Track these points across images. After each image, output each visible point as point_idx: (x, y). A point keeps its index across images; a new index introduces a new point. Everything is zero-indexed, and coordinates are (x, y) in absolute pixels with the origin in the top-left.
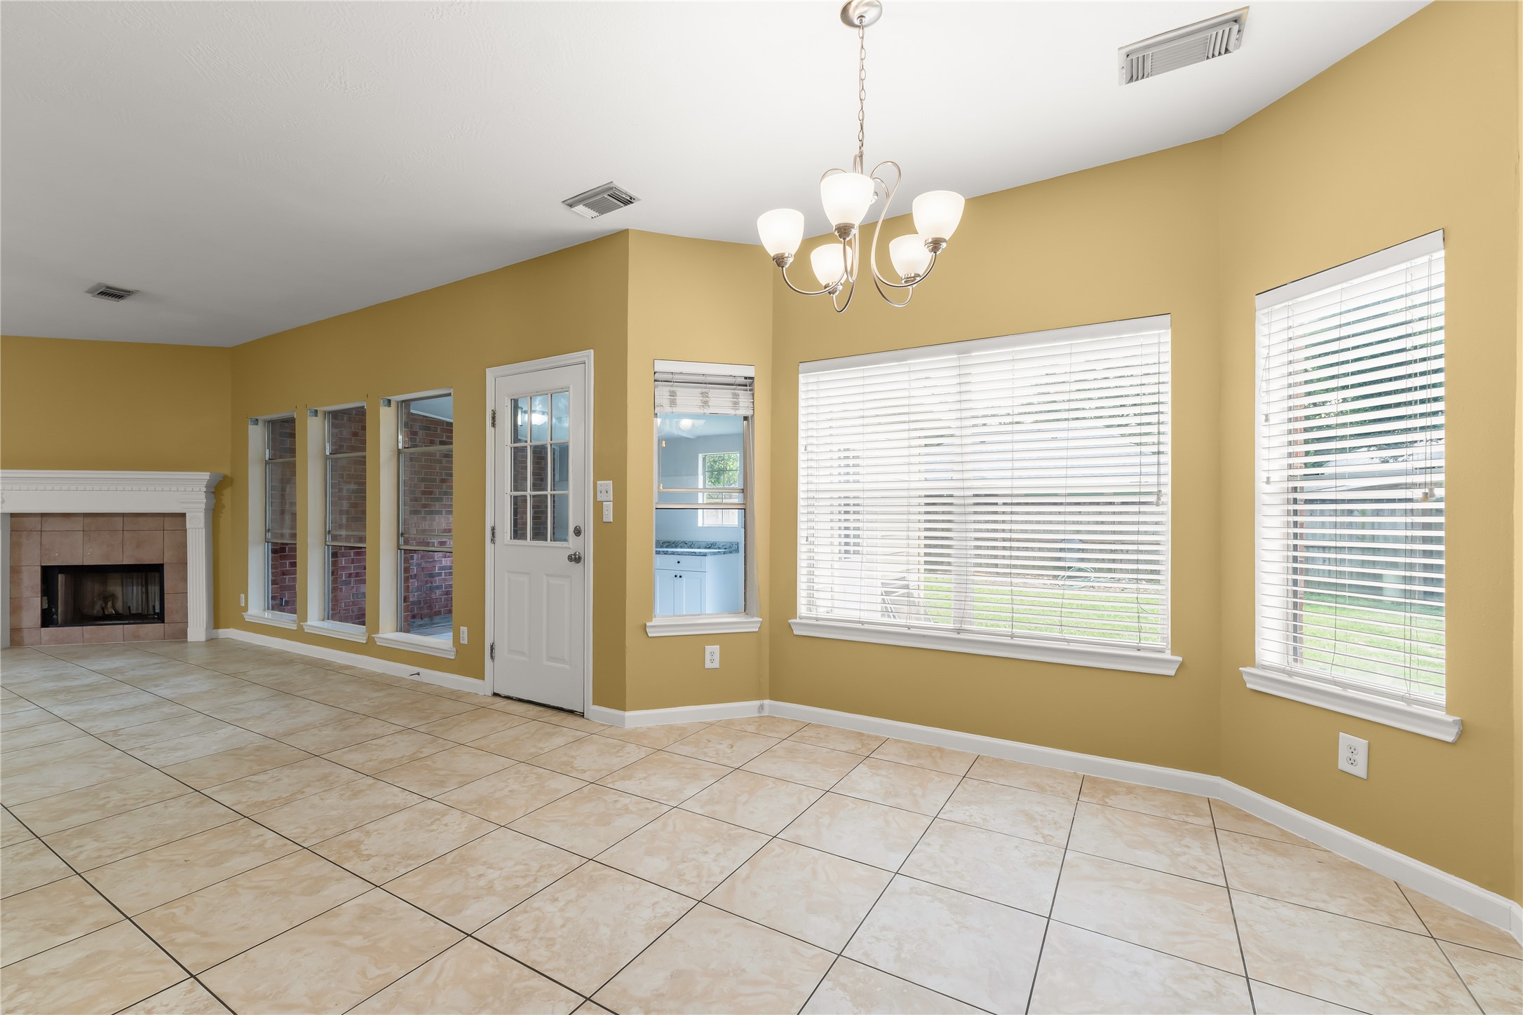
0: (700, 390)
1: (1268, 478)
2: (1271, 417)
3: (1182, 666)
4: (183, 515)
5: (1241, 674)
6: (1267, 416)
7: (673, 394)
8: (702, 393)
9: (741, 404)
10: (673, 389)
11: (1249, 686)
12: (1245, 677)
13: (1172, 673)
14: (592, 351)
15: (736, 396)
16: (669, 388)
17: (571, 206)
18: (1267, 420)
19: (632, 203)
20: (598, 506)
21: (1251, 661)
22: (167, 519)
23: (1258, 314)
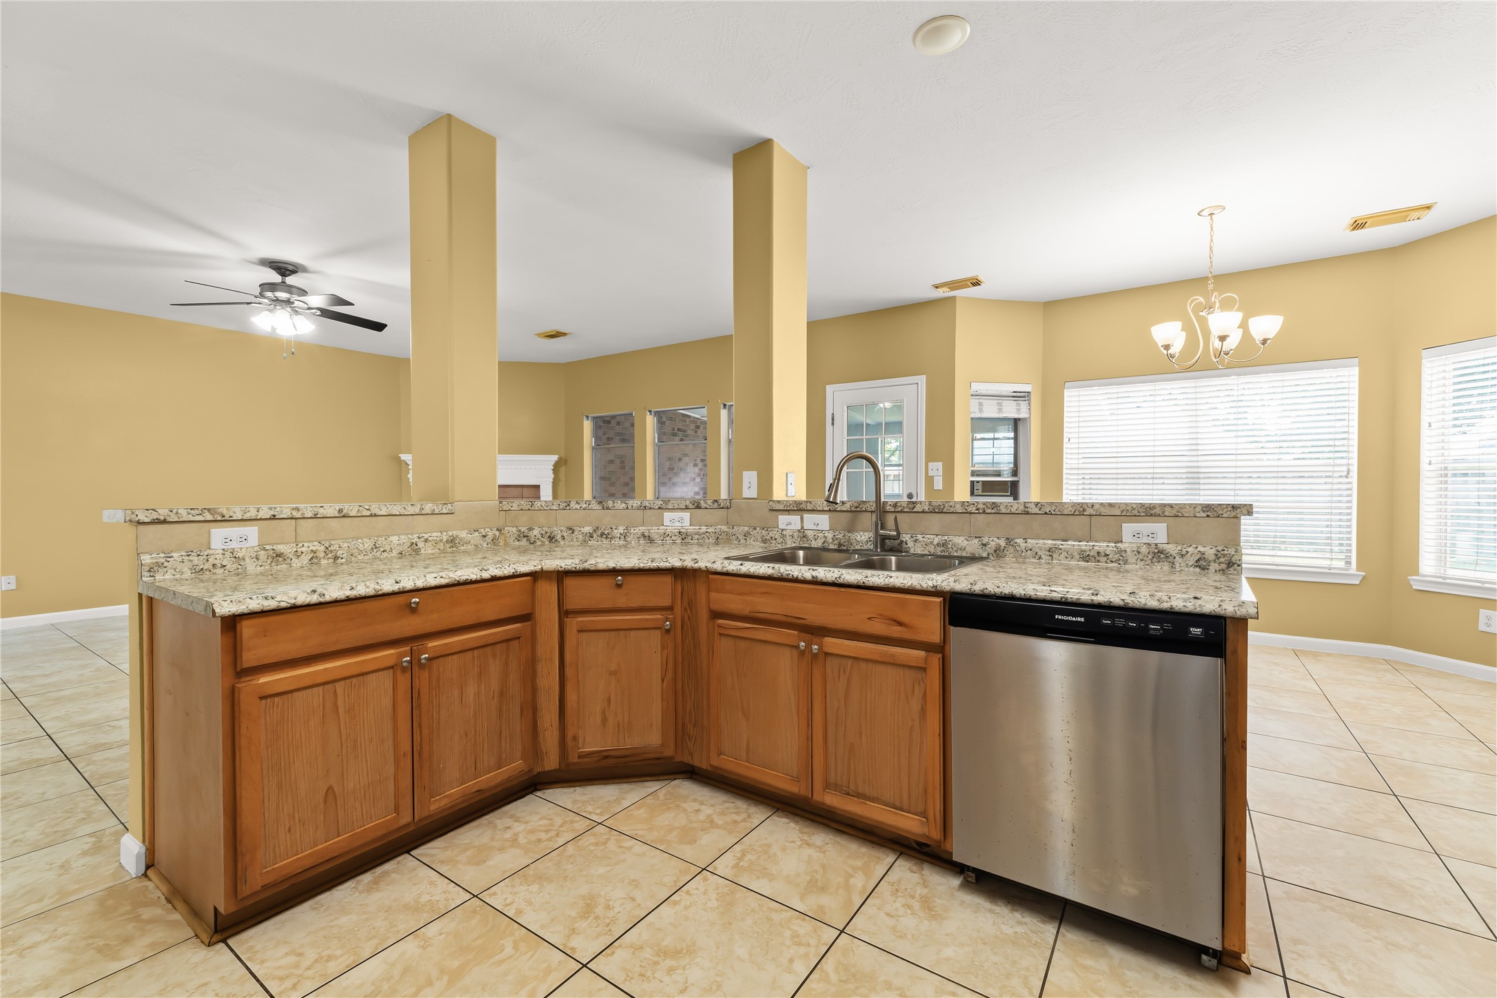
0: (997, 401)
1: (1430, 461)
2: (1432, 424)
3: (1364, 578)
4: (538, 487)
5: (1408, 580)
6: (1430, 424)
7: (981, 404)
8: (998, 403)
9: (1022, 410)
10: (981, 401)
11: (1414, 587)
12: (1411, 583)
13: (1357, 582)
14: (925, 376)
15: (1018, 405)
16: (978, 401)
17: (937, 287)
18: (1430, 426)
19: (980, 285)
20: (929, 480)
21: (1416, 571)
22: (524, 489)
23: (1423, 361)
